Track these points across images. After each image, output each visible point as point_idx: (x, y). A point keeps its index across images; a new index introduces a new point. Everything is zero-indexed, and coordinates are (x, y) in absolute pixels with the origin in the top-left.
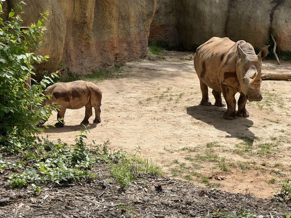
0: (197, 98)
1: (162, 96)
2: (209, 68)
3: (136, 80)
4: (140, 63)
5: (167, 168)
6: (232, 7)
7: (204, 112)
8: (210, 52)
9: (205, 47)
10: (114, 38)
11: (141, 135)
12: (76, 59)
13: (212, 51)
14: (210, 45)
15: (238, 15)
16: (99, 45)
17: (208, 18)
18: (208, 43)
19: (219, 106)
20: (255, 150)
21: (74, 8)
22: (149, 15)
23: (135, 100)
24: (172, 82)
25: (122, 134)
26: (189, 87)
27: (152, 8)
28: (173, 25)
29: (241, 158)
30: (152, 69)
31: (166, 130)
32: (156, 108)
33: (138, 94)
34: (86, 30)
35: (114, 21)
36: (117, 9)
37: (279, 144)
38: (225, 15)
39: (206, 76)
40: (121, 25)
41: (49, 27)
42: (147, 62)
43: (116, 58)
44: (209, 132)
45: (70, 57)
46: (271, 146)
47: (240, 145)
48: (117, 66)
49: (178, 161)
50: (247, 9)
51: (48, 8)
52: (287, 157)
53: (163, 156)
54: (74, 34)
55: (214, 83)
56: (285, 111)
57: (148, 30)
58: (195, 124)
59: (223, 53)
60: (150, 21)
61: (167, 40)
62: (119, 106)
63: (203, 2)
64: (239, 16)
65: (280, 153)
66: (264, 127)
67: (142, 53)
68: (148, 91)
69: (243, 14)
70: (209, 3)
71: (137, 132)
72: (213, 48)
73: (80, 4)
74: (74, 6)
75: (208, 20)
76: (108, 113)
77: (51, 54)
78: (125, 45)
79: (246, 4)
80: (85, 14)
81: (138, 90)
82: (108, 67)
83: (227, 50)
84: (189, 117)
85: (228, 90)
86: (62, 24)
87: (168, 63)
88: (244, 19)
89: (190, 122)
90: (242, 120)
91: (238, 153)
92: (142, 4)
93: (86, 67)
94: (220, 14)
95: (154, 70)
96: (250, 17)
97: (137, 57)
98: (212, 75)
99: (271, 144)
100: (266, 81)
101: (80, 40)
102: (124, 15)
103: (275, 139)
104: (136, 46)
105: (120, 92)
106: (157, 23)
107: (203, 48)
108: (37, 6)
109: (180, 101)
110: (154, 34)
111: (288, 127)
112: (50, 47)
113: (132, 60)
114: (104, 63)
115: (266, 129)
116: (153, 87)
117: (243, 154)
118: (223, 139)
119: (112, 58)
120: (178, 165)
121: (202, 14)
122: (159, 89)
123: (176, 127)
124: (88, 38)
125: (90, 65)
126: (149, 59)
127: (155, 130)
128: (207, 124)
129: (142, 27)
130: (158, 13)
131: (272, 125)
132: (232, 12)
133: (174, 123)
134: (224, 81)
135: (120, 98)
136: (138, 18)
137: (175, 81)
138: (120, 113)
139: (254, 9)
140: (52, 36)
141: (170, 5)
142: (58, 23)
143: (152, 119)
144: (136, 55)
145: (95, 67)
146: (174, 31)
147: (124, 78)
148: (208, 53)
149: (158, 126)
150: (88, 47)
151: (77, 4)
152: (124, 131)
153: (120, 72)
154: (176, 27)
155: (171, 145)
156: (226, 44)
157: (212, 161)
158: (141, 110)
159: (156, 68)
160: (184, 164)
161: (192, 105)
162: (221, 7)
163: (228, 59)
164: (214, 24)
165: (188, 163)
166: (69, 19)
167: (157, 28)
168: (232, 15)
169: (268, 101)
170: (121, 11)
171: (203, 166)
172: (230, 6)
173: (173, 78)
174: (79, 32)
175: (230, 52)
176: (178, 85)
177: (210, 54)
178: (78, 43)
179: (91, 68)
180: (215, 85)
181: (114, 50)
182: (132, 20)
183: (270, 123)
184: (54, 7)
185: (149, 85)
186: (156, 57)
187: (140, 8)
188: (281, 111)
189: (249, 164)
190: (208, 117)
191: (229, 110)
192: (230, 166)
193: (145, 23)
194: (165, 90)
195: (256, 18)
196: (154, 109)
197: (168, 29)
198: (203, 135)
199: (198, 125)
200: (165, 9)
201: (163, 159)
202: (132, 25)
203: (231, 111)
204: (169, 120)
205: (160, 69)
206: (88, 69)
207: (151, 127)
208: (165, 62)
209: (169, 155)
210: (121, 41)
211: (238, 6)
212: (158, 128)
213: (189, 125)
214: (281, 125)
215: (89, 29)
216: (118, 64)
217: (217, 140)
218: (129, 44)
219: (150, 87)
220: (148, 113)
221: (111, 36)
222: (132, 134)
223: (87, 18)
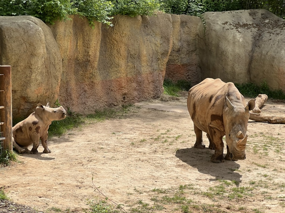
0: (193, 141)
1: (158, 138)
2: (198, 109)
3: (139, 120)
4: (150, 103)
5: (129, 208)
6: (256, 46)
7: (195, 154)
8: (200, 94)
9: (197, 88)
10: (122, 77)
11: (118, 176)
12: (78, 98)
13: (203, 92)
14: (201, 86)
15: (262, 55)
16: (105, 84)
17: (231, 58)
18: (201, 84)
19: (213, 149)
20: (226, 194)
21: (77, 46)
22: (164, 54)
23: (129, 141)
24: (175, 124)
25: (99, 174)
26: (190, 129)
27: (167, 46)
28: (196, 64)
29: (210, 201)
30: (160, 110)
31: (146, 171)
32: (146, 149)
33: (134, 135)
34: (90, 69)
35: (122, 60)
36: (126, 47)
37: (255, 188)
38: (248, 54)
39: (196, 118)
40: (130, 64)
41: (42, 65)
42: (159, 103)
43: (124, 98)
44: (189, 174)
45: (71, 96)
46: (246, 190)
47: (215, 189)
48: (124, 106)
49: (143, 202)
50: (271, 49)
51: (41, 47)
52: (257, 201)
53: (130, 196)
54: (76, 72)
55: (203, 125)
56: (280, 155)
57: (163, 70)
58: (179, 166)
59: (212, 94)
60: (166, 60)
61: (189, 80)
62: (110, 146)
63: (226, 41)
64: (263, 57)
65: (252, 198)
66: (249, 171)
67: (154, 93)
68: (146, 132)
69: (267, 54)
70: (232, 42)
71: (115, 172)
72: (204, 89)
73: (83, 42)
74: (76, 45)
75: (230, 60)
76: (94, 153)
77: (45, 92)
78: (134, 85)
79: (271, 44)
80: (88, 53)
81: (136, 131)
82: (115, 107)
83: (216, 91)
84: (176, 160)
85: (215, 132)
86: (58, 62)
87: (180, 103)
88: (267, 59)
89: (175, 164)
90: (229, 163)
91: (208, 196)
92: (156, 42)
93: (89, 106)
94: (243, 54)
95: (163, 111)
96: (274, 58)
97: (148, 98)
98: (201, 117)
99: (247, 188)
100: (276, 125)
101: (83, 79)
102: (133, 53)
103: (253, 183)
104: (147, 86)
105: (117, 133)
106: (178, 62)
107: (195, 89)
108: (30, 44)
109: (175, 143)
110: (175, 74)
111: (273, 173)
112: (44, 85)
113: (143, 101)
114: (110, 103)
115: (250, 174)
116: (154, 128)
117: (213, 197)
118: (200, 182)
119: (119, 97)
120: (141, 205)
121: (224, 53)
122: (158, 131)
123: (158, 169)
124: (92, 76)
125: (94, 105)
126: (162, 100)
127: (135, 171)
128: (191, 167)
129: (156, 67)
130: (179, 51)
131: (258, 169)
132: (257, 52)
133: (158, 164)
134: (210, 123)
135: (114, 139)
136: (151, 56)
137: (178, 123)
138: (107, 153)
139: (279, 49)
140: (46, 74)
141: (193, 43)
142: (53, 61)
143: (136, 161)
144: (148, 96)
145: (100, 106)
146: (196, 71)
147: (128, 119)
148: (199, 94)
149: (139, 167)
150: (92, 86)
151: (80, 43)
152: (102, 172)
153: (125, 113)
154: (199, 66)
155: (143, 186)
156: (216, 84)
157: (177, 203)
158: (130, 151)
159: (164, 109)
160: (147, 205)
161: (185, 148)
162: (244, 47)
163: (216, 101)
164: (237, 64)
165: (151, 204)
166: (71, 58)
167: (179, 67)
168: (256, 55)
169: (268, 145)
170: (130, 49)
171: (166, 208)
172: (255, 45)
173: (179, 120)
174: (82, 70)
175: (219, 93)
176: (180, 127)
177: (200, 95)
178: (81, 82)
179: (94, 107)
180: (204, 127)
181: (121, 90)
182: (144, 58)
183: (257, 167)
184: (50, 45)
185: (151, 127)
186: (169, 98)
187: (153, 46)
188: (276, 156)
189: (213, 207)
190: (196, 160)
191: (216, 153)
192: (193, 208)
193: (159, 62)
194: (164, 131)
195: (280, 58)
196: (144, 151)
197: (190, 69)
198: (181, 177)
199: (182, 167)
200: (187, 48)
201: (129, 199)
202: (144, 64)
203: (219, 154)
204: (154, 162)
205: (168, 110)
206: (91, 109)
207: (132, 168)
208: (178, 103)
209: (137, 195)
210: (129, 81)
211: (263, 46)
212: (139, 169)
213: (173, 168)
214: (267, 170)
215: (93, 67)
216: (127, 104)
217: (194, 183)
218: (139, 83)
219: (150, 128)
220: (136, 154)
221: (119, 75)
222: (109, 174)
223: (91, 57)
